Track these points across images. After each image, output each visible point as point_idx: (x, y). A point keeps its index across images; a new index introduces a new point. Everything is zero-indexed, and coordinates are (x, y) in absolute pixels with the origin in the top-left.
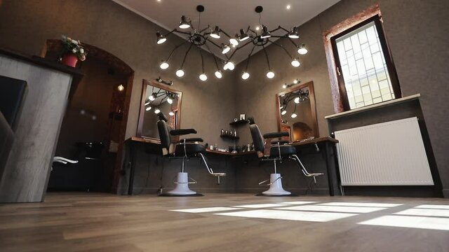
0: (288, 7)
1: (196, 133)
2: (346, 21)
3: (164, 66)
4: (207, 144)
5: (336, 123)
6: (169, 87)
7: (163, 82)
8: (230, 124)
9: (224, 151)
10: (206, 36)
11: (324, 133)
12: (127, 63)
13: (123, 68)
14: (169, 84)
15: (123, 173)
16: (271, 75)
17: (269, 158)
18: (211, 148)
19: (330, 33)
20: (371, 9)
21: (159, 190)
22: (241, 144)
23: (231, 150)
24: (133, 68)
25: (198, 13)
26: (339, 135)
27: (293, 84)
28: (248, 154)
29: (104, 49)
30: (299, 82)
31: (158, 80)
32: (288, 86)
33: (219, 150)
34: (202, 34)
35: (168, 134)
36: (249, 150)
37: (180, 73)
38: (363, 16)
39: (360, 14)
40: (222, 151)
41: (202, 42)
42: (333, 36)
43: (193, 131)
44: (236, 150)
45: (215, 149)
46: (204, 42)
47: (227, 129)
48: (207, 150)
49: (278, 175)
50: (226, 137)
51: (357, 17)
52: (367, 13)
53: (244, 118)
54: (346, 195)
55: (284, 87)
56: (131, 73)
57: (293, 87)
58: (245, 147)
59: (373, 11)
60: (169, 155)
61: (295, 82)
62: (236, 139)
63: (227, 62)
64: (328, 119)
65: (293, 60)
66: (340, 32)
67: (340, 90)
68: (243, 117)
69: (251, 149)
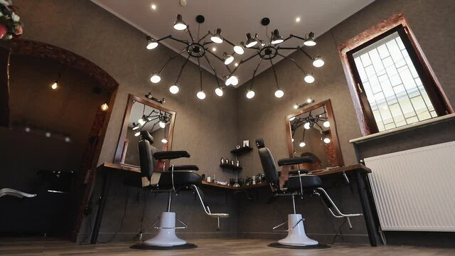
0: (298, 20)
1: (188, 156)
2: (364, 33)
3: (156, 79)
4: (204, 175)
5: (364, 148)
6: (161, 105)
7: (153, 99)
8: (232, 152)
9: (225, 184)
10: (205, 46)
11: (350, 160)
12: (111, 74)
13: (106, 80)
14: (161, 102)
15: (88, 212)
16: (279, 94)
17: (287, 191)
18: (209, 180)
19: (345, 47)
20: (393, 18)
21: (138, 236)
22: (244, 175)
23: (232, 183)
24: (118, 81)
25: (198, 24)
26: (370, 162)
27: (307, 104)
28: (252, 188)
29: (83, 56)
30: (313, 101)
31: (147, 96)
32: (300, 107)
33: (218, 182)
34: (201, 43)
35: (151, 157)
36: (254, 183)
37: (174, 90)
38: (383, 27)
39: (380, 25)
40: (222, 183)
41: (201, 54)
42: (349, 50)
43: (185, 154)
44: (239, 183)
45: (213, 181)
46: (204, 54)
47: (227, 158)
48: (203, 182)
49: (298, 217)
50: (226, 167)
51: (376, 28)
52: (388, 24)
53: (248, 145)
54: (389, 243)
55: (296, 107)
56: (116, 86)
57: (306, 107)
58: (250, 180)
59: (395, 21)
60: (150, 187)
61: (309, 101)
62: (238, 170)
63: (230, 76)
64: (353, 143)
65: (306, 75)
66: (357, 45)
67: (363, 109)
68: (246, 143)
69: (257, 182)
